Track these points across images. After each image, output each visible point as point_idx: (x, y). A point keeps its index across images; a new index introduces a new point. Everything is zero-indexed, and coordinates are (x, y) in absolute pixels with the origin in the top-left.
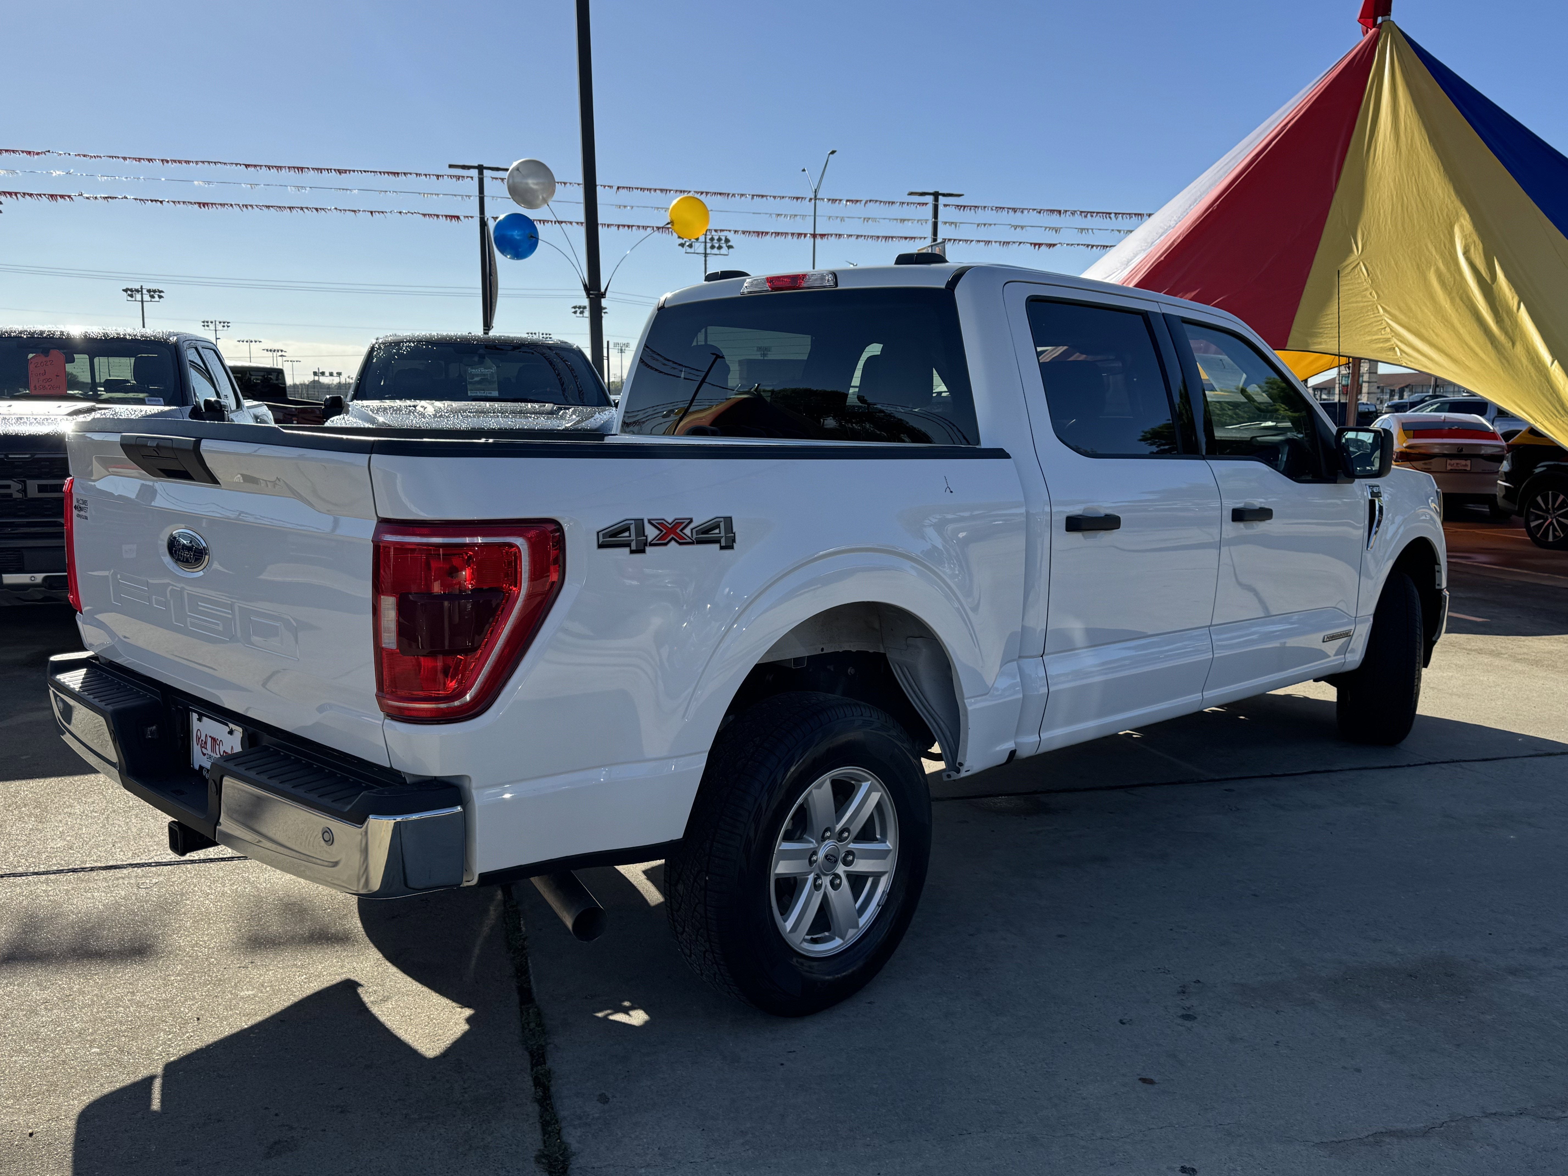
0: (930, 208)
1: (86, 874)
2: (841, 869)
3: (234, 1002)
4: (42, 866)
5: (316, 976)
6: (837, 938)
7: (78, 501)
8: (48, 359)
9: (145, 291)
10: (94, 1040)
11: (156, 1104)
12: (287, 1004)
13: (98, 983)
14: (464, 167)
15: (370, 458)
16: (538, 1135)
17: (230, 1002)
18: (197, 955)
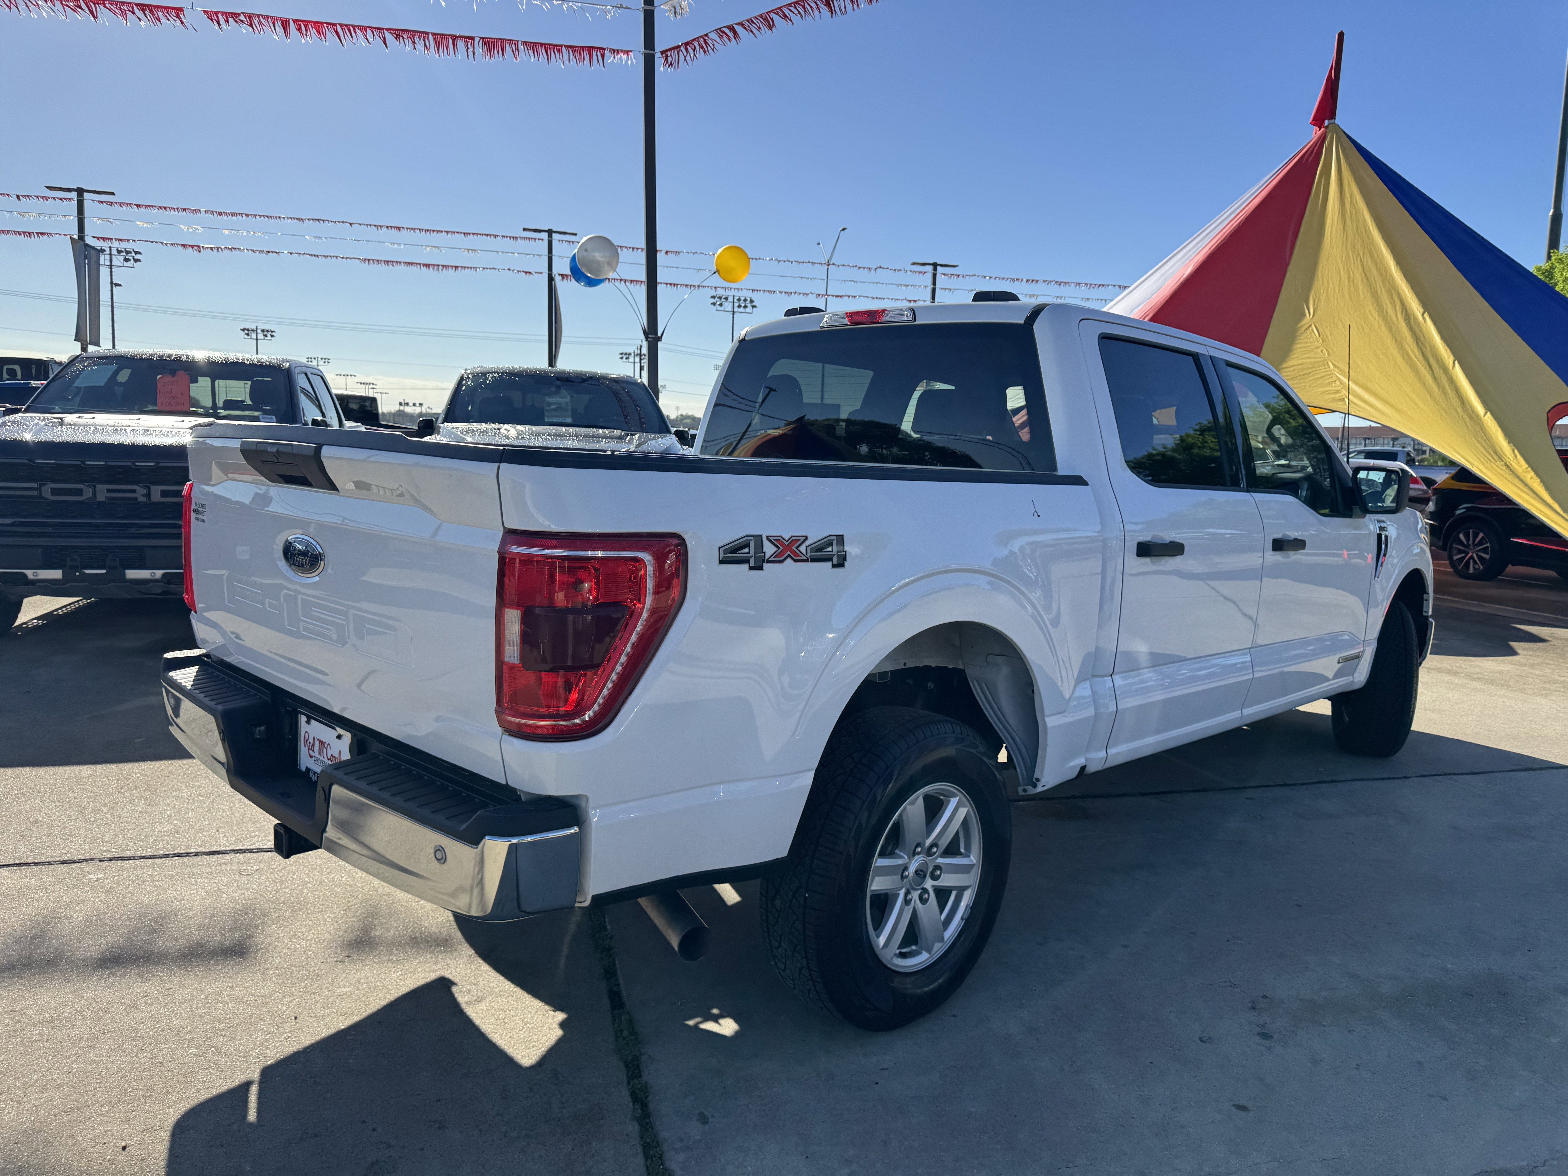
0: (929, 277)
1: (191, 859)
2: (929, 884)
3: (331, 1000)
4: (149, 850)
5: (412, 972)
6: (924, 952)
7: (196, 504)
8: (174, 379)
9: (259, 331)
10: (193, 1039)
11: (252, 1116)
12: (384, 1003)
13: (198, 975)
14: (536, 231)
15: (499, 467)
16: (640, 1160)
17: (327, 1000)
18: (295, 947)
